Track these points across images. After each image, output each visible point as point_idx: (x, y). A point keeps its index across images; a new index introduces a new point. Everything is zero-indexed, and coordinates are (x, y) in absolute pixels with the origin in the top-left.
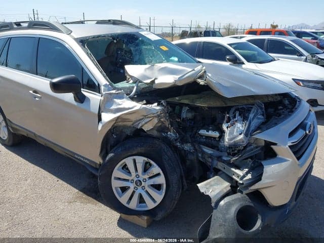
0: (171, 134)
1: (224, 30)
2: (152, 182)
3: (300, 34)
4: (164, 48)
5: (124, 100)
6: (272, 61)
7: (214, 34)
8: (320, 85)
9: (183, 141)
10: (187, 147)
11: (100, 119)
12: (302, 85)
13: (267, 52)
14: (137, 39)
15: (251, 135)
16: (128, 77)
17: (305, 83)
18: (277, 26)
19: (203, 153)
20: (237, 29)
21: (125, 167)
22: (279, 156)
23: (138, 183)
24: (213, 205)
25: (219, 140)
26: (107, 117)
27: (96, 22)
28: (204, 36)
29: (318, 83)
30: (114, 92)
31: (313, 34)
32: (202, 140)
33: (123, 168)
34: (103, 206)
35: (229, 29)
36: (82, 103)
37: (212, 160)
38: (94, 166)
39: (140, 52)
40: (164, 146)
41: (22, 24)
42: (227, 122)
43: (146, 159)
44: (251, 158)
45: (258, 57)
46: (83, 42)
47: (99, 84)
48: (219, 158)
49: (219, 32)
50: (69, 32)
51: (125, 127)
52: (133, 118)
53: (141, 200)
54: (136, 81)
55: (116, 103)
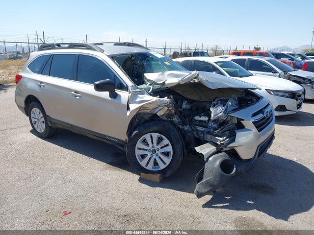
0: (176, 119)
1: (212, 52)
2: (163, 150)
3: (278, 56)
4: (167, 63)
5: (145, 95)
6: (250, 76)
7: (202, 54)
8: (287, 95)
9: (184, 124)
10: (187, 128)
11: (128, 108)
12: (273, 94)
13: (247, 69)
14: (148, 57)
15: (227, 114)
16: (146, 81)
17: (276, 93)
18: (260, 48)
19: (197, 130)
20: (224, 51)
21: (144, 141)
22: (246, 128)
23: (154, 151)
24: (205, 160)
25: (208, 123)
26: (133, 107)
27: (114, 44)
28: (194, 56)
29: (287, 93)
30: (138, 90)
31: (290, 56)
32: (196, 123)
33: (143, 142)
34: (126, 172)
35: (216, 50)
36: (115, 98)
37: (204, 134)
38: (121, 143)
39: (151, 66)
40: (171, 126)
41: (61, 45)
42: (213, 107)
43: (159, 135)
44: (229, 130)
45: (239, 73)
46: (113, 57)
47: (127, 86)
48: (208, 133)
49: (207, 53)
50: (102, 51)
51: (145, 114)
52: (151, 107)
53: (156, 164)
54: (153, 83)
55: (139, 97)
